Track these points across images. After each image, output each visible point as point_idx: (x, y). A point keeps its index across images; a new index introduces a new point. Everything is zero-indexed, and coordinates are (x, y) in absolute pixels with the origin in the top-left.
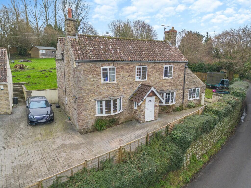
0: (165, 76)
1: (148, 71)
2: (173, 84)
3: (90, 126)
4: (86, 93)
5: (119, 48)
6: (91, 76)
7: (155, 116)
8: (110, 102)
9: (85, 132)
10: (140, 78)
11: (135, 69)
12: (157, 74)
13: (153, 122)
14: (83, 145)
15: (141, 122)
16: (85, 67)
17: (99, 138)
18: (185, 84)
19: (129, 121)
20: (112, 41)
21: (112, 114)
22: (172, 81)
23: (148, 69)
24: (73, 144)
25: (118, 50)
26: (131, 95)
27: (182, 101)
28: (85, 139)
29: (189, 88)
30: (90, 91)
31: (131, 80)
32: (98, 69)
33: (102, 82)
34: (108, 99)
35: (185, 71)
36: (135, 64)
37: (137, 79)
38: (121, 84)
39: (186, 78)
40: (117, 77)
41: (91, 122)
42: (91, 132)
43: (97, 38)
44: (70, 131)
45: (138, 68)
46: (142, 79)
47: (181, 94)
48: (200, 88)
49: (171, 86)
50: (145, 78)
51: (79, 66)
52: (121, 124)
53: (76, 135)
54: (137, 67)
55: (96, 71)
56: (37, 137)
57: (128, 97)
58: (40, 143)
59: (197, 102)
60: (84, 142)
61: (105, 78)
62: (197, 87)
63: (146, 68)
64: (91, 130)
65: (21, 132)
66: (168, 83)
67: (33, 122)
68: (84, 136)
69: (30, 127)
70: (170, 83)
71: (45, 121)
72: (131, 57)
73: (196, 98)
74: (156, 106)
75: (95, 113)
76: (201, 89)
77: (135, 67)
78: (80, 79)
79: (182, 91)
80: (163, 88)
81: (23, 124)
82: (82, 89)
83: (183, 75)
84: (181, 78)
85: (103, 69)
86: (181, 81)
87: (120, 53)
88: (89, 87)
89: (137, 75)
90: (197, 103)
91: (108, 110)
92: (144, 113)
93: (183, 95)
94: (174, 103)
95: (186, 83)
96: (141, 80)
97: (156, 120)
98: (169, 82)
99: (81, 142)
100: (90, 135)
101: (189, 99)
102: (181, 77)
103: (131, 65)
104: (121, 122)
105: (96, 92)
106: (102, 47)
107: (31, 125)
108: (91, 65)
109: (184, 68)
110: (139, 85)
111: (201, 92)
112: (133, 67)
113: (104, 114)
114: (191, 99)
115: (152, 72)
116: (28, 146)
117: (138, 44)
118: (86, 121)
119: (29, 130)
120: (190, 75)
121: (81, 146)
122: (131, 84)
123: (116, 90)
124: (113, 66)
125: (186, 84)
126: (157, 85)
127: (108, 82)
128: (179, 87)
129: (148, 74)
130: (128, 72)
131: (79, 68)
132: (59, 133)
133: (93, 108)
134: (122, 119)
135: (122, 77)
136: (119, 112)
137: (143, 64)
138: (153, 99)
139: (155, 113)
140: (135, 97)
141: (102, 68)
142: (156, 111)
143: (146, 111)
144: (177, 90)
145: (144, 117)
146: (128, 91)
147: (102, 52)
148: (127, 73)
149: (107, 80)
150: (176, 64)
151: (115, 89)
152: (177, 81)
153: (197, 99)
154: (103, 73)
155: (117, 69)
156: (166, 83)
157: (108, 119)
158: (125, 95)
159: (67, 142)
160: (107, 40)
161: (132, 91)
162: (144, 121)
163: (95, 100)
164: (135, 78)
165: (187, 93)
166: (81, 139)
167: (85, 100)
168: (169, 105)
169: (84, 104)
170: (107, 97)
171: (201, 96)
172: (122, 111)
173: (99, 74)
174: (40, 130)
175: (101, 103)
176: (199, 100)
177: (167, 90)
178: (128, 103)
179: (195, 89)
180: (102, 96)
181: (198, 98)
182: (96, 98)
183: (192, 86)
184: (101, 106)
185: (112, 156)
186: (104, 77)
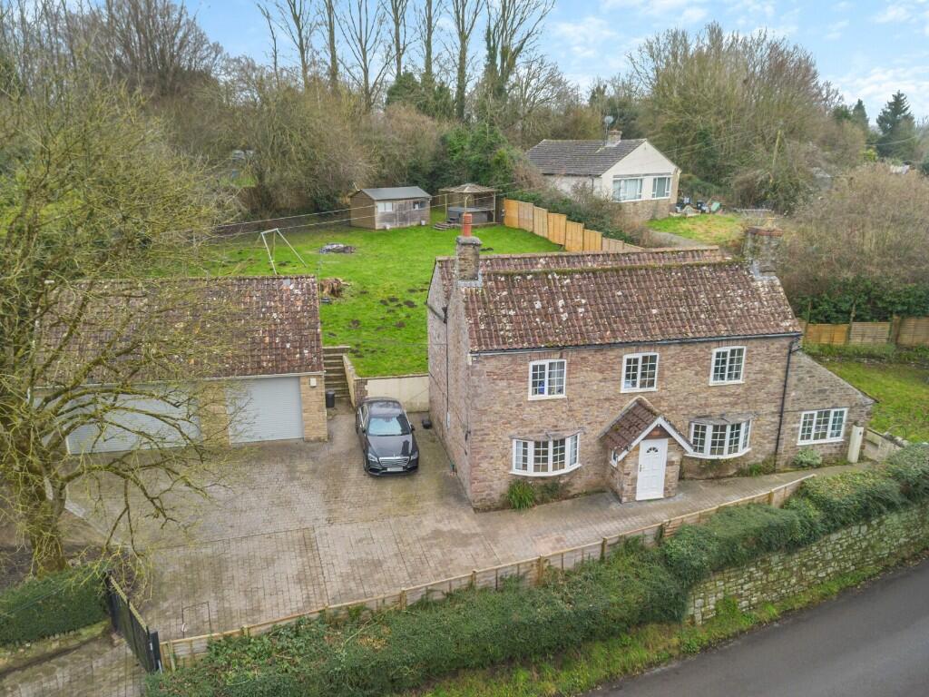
0: (715, 378)
1: (661, 365)
2: (743, 398)
3: (496, 496)
4: (489, 421)
5: (583, 301)
6: (504, 383)
7: (666, 489)
8: (546, 445)
9: (485, 509)
10: (634, 384)
11: (621, 363)
12: (689, 373)
13: (658, 503)
14: (477, 539)
15: (624, 499)
16: (491, 365)
17: (512, 527)
18: (786, 399)
19: (597, 492)
20: (568, 281)
21: (551, 473)
22: (740, 390)
23: (660, 360)
24: (457, 532)
25: (581, 310)
26: (606, 427)
27: (773, 445)
28: (481, 525)
29: (802, 410)
30: (501, 418)
31: (608, 390)
32: (523, 367)
33: (531, 397)
34: (541, 438)
35: (788, 363)
36: (622, 351)
37: (625, 388)
38: (580, 400)
39: (792, 380)
40: (569, 384)
41: (499, 487)
42: (497, 509)
43: (529, 277)
44: (452, 500)
45: (629, 361)
46: (643, 385)
47: (774, 427)
48: (846, 410)
49: (736, 404)
50: (651, 384)
51: (477, 362)
52: (573, 497)
53: (465, 512)
54: (626, 357)
55: (515, 371)
56: (386, 505)
57: (599, 431)
58: (392, 521)
59: (834, 451)
60: (479, 530)
61: (538, 386)
62: (833, 408)
63: (653, 359)
64: (499, 505)
65: (353, 490)
66: (726, 396)
67: (377, 471)
68: (483, 516)
69: (370, 480)
70: (733, 394)
71: (400, 469)
72: (613, 331)
73: (828, 440)
74: (670, 463)
75: (510, 468)
76: (849, 412)
77: (621, 357)
78: (479, 391)
79: (777, 419)
80: (708, 410)
81: (355, 472)
82: (484, 412)
83: (780, 372)
84: (775, 381)
85: (535, 368)
86: (772, 390)
87: (584, 318)
88: (498, 408)
89: (628, 377)
90: (831, 454)
91: (541, 460)
92: (635, 479)
93: (779, 430)
94: (741, 452)
95: (793, 394)
96: (638, 389)
97: (669, 497)
98: (727, 392)
99: (473, 531)
100: (495, 516)
101: (801, 443)
102: (772, 377)
103: (610, 353)
104: (576, 492)
105: (516, 419)
106: (538, 305)
107: (372, 476)
108: (506, 360)
109: (787, 351)
110: (630, 403)
111: (849, 420)
112: (616, 357)
113: (530, 472)
114: (811, 442)
115: (672, 368)
116: (371, 524)
117: (645, 282)
118: (487, 483)
119: (369, 486)
120: (808, 372)
121: (473, 541)
122: (607, 399)
123: (564, 416)
124: (561, 357)
125: (790, 399)
126: (689, 403)
127: (546, 396)
128: (764, 406)
129: (661, 374)
130: (602, 372)
131: (478, 367)
132: (430, 504)
133: (505, 455)
134: (579, 485)
135: (584, 385)
136: (568, 469)
137: (646, 349)
138: (662, 444)
139: (666, 480)
140: (614, 435)
141: (531, 364)
142: (671, 475)
143: (640, 476)
144: (756, 413)
145: (634, 489)
146: (597, 416)
147: (538, 320)
148: (597, 374)
149: (542, 392)
150: (755, 343)
151: (563, 412)
152: (760, 390)
153: (832, 443)
154: (535, 376)
155: (569, 364)
156: (720, 396)
157: (540, 482)
158: (588, 427)
159: (444, 527)
160: (554, 279)
161: (608, 417)
162: (632, 499)
163: (512, 438)
164: (619, 385)
165: (795, 423)
166: (475, 523)
167: (487, 437)
168: (721, 457)
169: (484, 444)
170: (541, 431)
171: (848, 434)
172: (580, 465)
173: (523, 379)
174: (390, 488)
175: (525, 445)
176: (841, 447)
177: (723, 415)
178: (597, 448)
179: (827, 414)
180: (527, 430)
181: (840, 439)
182: (512, 432)
183: (815, 403)
184: (525, 452)
185: (522, 571)
186: (534, 384)
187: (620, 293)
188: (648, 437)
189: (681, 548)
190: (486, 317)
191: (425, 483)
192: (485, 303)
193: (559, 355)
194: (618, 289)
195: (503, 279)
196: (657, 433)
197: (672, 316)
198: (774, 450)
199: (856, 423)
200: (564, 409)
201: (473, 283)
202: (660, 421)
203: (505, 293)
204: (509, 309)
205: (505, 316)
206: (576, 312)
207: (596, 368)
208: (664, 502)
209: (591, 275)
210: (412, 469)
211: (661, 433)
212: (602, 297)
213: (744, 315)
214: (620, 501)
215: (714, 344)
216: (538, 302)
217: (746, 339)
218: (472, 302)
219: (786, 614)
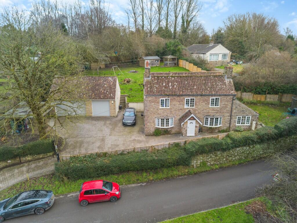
0: (211, 105)
1: (195, 101)
2: (220, 111)
3: (152, 132)
4: (150, 113)
5: (176, 84)
6: (154, 103)
7: (195, 134)
8: (164, 120)
9: (148, 135)
10: (188, 106)
11: (184, 100)
12: (204, 104)
13: (193, 137)
14: (144, 142)
15: (184, 135)
16: (150, 99)
17: (153, 140)
18: (232, 112)
19: (178, 133)
20: (173, 79)
21: (165, 127)
22: (219, 109)
23: (195, 100)
24: (139, 140)
25: (175, 86)
26: (181, 116)
27: (229, 125)
28: (146, 139)
29: (237, 116)
30: (153, 112)
31: (181, 107)
32: (158, 100)
33: (160, 107)
34: (163, 118)
35: (233, 102)
36: (185, 97)
37: (186, 106)
38: (174, 109)
39: (234, 107)
40: (170, 105)
41: (152, 130)
42: (151, 136)
43: (163, 77)
44: (141, 133)
45: (187, 100)
46: (191, 106)
47: (229, 120)
48: (251, 117)
49: (217, 113)
50: (193, 106)
51: (146, 98)
52: (172, 134)
53: (143, 135)
54: (186, 99)
55: (156, 101)
56: (125, 133)
57: (179, 117)
58: (124, 136)
59: (247, 128)
60: (145, 140)
61: (162, 105)
62: (247, 116)
63: (193, 99)
64: (152, 134)
65: (118, 129)
66: (214, 110)
67: (125, 124)
68: (147, 137)
69: (123, 127)
70: (216, 110)
71: (130, 124)
72: (183, 92)
73: (245, 124)
74: (196, 127)
75: (155, 125)
76: (252, 117)
77: (185, 98)
78: (147, 105)
79: (230, 118)
80: (209, 114)
81: (120, 124)
82: (148, 111)
83: (230, 105)
84: (229, 107)
85: (161, 100)
86: (228, 109)
87: (176, 88)
88: (152, 110)
89: (186, 104)
90: (246, 129)
91: (162, 124)
92: (186, 130)
93: (230, 121)
94: (218, 126)
95: (234, 111)
96: (189, 107)
97: (196, 136)
98: (215, 110)
99: (143, 140)
100: (150, 137)
101: (237, 125)
102: (228, 106)
103: (181, 97)
104: (173, 133)
105: (156, 113)
106: (164, 84)
107: (124, 126)
108: (154, 98)
109: (232, 99)
110: (187, 111)
111: (251, 119)
112: (183, 98)
113: (160, 127)
114: (240, 125)
115: (199, 102)
116: (119, 137)
117: (194, 80)
118: (149, 129)
119: (122, 128)
120: (239, 105)
121: (142, 142)
122: (181, 109)
123: (169, 113)
124: (168, 98)
125: (234, 112)
126: (204, 112)
127: (164, 107)
128: (226, 114)
129: (196, 103)
130: (179, 102)
131: (147, 99)
132: (135, 133)
133: (154, 122)
134: (173, 131)
135: (174, 105)
136: (170, 126)
137: (191, 97)
138: (194, 122)
139: (195, 131)
140: (182, 119)
141: (161, 99)
142: (196, 130)
143: (188, 129)
144: (223, 116)
145: (186, 133)
146: (178, 114)
147: (163, 88)
148: (178, 103)
149: (163, 106)
150: (223, 96)
151: (169, 112)
152: (224, 109)
153: (247, 126)
154: (161, 102)
155: (170, 99)
156: (213, 110)
157: (163, 130)
158: (176, 116)
159: (136, 139)
160: (170, 78)
161: (181, 114)
162: (186, 135)
163: (155, 117)
164: (184, 106)
165: (235, 119)
166: (144, 138)
167: (149, 117)
168: (212, 127)
169: (148, 119)
170: (163, 116)
171: (251, 123)
172: (174, 126)
173: (158, 103)
174: (127, 129)
175: (159, 120)
176: (249, 127)
177: (213, 115)
178: (178, 122)
179: (245, 117)
180: (159, 116)
181: (249, 124)
182: (156, 116)
183: (241, 114)
184: (159, 121)
186: (161, 104)
187: (187, 82)
188: (189, 119)
189: (188, 146)
190: (150, 87)
191: (136, 128)
192: (150, 83)
193: (167, 97)
194: (186, 81)
195: (156, 78)
196: (192, 118)
197: (200, 89)
198: (229, 126)
199: (253, 120)
200: (169, 111)
201: (148, 78)
202: (192, 115)
203: (156, 81)
204: (156, 85)
205: (155, 87)
206: (174, 87)
207: (178, 101)
208: (194, 137)
209: (180, 77)
210: (134, 125)
211: (193, 118)
212: (181, 83)
213: (221, 89)
214: (183, 136)
215: (210, 96)
216: (165, 84)
217: (220, 95)
218: (147, 83)
219: (221, 168)
